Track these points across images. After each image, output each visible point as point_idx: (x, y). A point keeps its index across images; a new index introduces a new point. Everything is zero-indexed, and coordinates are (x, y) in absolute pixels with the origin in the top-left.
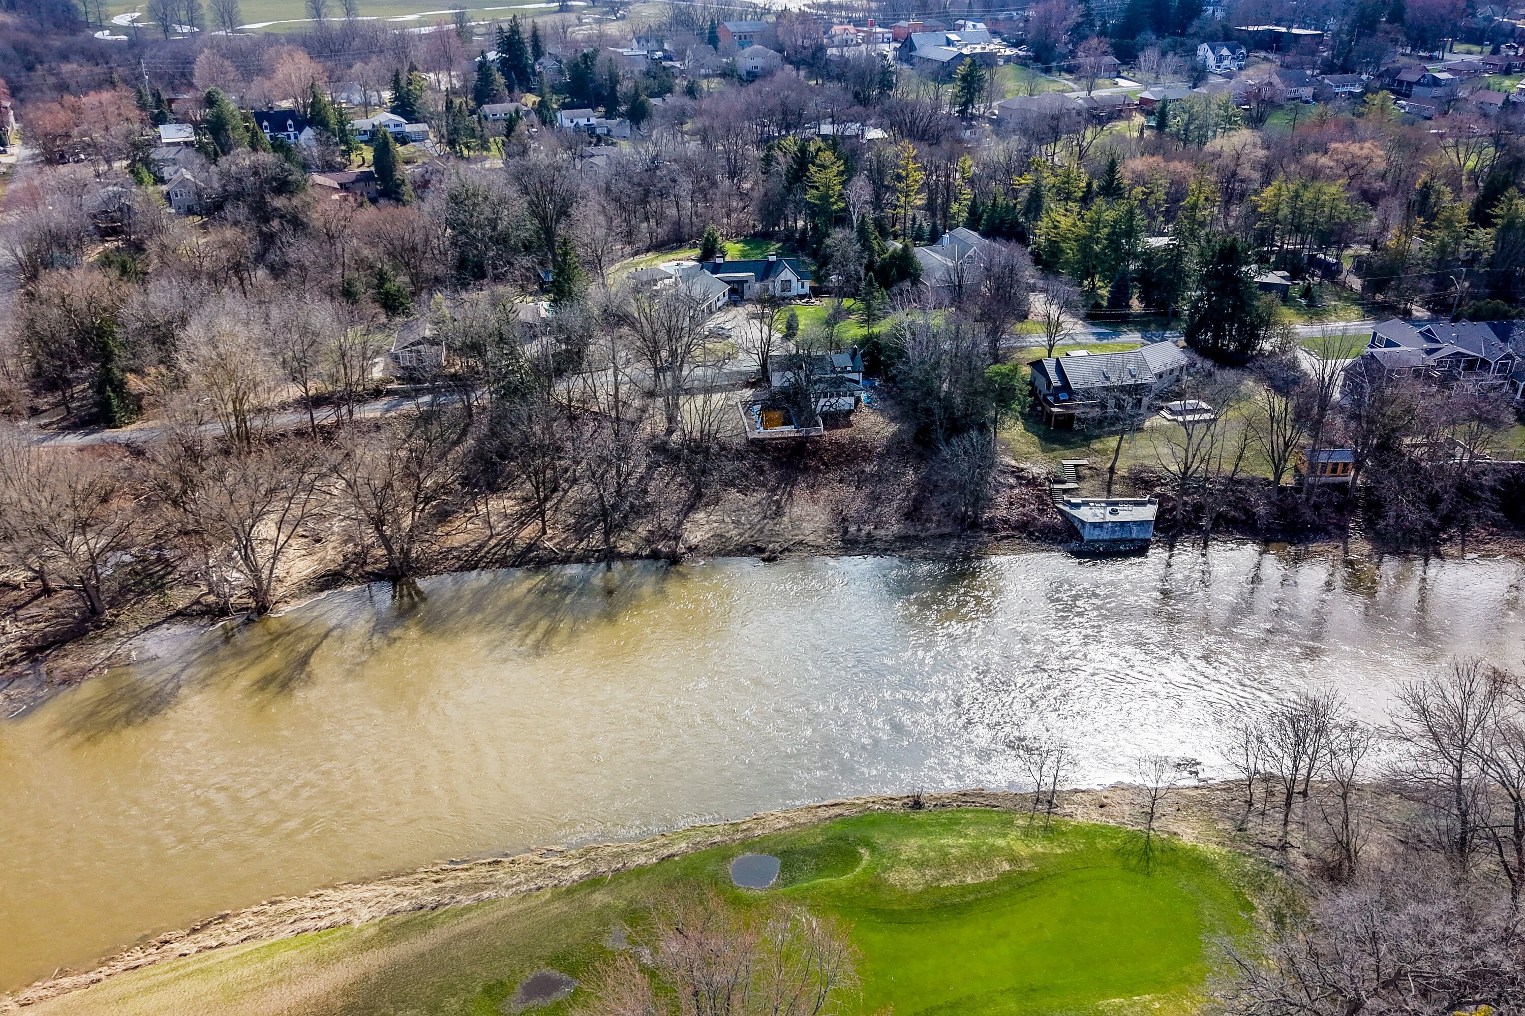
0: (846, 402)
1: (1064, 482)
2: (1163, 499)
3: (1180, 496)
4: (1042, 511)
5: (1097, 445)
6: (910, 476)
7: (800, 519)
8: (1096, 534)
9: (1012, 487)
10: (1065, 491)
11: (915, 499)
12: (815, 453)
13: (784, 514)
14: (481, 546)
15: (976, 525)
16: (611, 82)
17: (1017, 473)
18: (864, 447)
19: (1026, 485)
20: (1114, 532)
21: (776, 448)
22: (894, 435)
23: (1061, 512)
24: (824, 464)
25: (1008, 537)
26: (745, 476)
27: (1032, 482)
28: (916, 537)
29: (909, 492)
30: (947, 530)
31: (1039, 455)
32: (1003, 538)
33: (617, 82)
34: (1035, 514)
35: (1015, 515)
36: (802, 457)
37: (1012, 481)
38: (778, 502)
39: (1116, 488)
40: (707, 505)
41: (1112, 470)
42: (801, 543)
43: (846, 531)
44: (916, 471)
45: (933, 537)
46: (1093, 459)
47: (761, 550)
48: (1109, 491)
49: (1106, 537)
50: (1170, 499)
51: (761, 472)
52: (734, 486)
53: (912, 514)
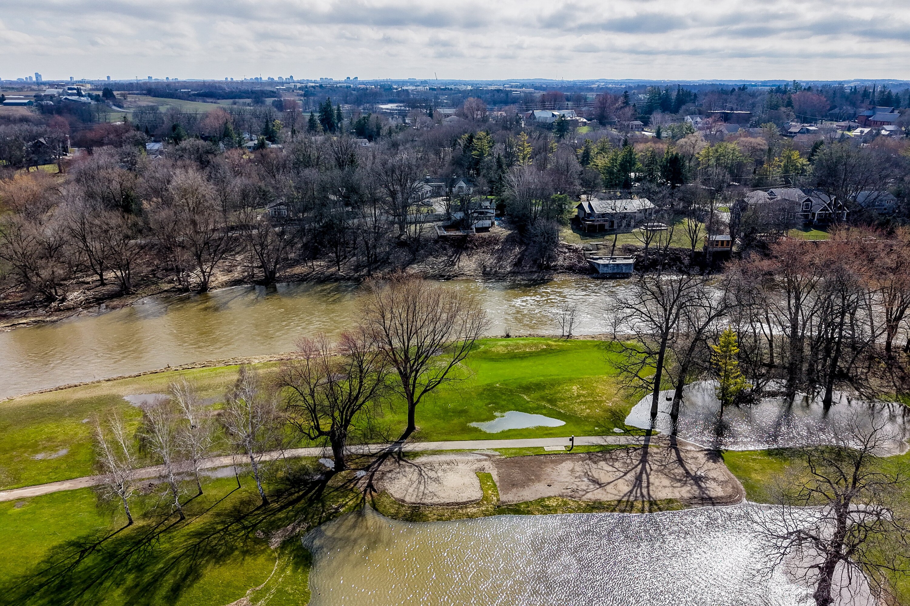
0: (487, 223)
1: (591, 250)
2: (638, 256)
3: (646, 255)
4: (579, 262)
5: (607, 237)
6: (517, 250)
7: (463, 267)
8: (605, 270)
9: (565, 253)
10: (591, 254)
11: (519, 259)
12: (471, 241)
13: (455, 265)
14: (308, 274)
15: (548, 268)
16: (377, 128)
17: (569, 248)
18: (495, 239)
19: (573, 252)
20: (614, 269)
21: (452, 239)
22: (510, 234)
23: (589, 262)
24: (475, 246)
25: (563, 272)
26: (437, 251)
27: (576, 251)
28: (518, 272)
29: (516, 256)
30: (534, 270)
31: (580, 241)
32: (560, 273)
33: (381, 128)
34: (577, 263)
35: (567, 263)
36: (465, 243)
37: (567, 250)
38: (453, 261)
39: (616, 252)
40: (419, 262)
41: (614, 245)
42: (463, 274)
43: (485, 270)
44: (519, 248)
45: (527, 272)
46: (605, 243)
47: (443, 276)
48: (612, 254)
49: (610, 272)
50: (641, 257)
51: (445, 249)
52: (432, 255)
53: (518, 264)
